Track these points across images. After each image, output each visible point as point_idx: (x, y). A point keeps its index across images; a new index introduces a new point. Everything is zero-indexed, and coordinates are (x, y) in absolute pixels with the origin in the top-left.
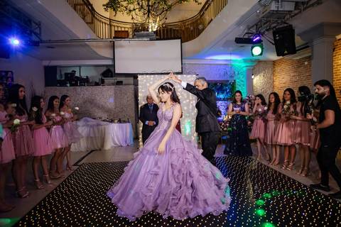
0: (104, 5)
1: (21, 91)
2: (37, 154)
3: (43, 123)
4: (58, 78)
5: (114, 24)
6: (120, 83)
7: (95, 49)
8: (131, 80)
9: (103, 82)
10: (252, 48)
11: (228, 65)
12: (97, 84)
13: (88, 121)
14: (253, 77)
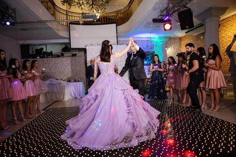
0: (62, 2)
1: (3, 54)
2: (14, 99)
3: (18, 78)
4: (31, 52)
5: (70, 14)
6: (74, 55)
7: (56, 31)
8: (82, 53)
9: (63, 55)
10: (164, 25)
11: (149, 41)
12: (58, 56)
13: (52, 81)
14: (166, 49)
